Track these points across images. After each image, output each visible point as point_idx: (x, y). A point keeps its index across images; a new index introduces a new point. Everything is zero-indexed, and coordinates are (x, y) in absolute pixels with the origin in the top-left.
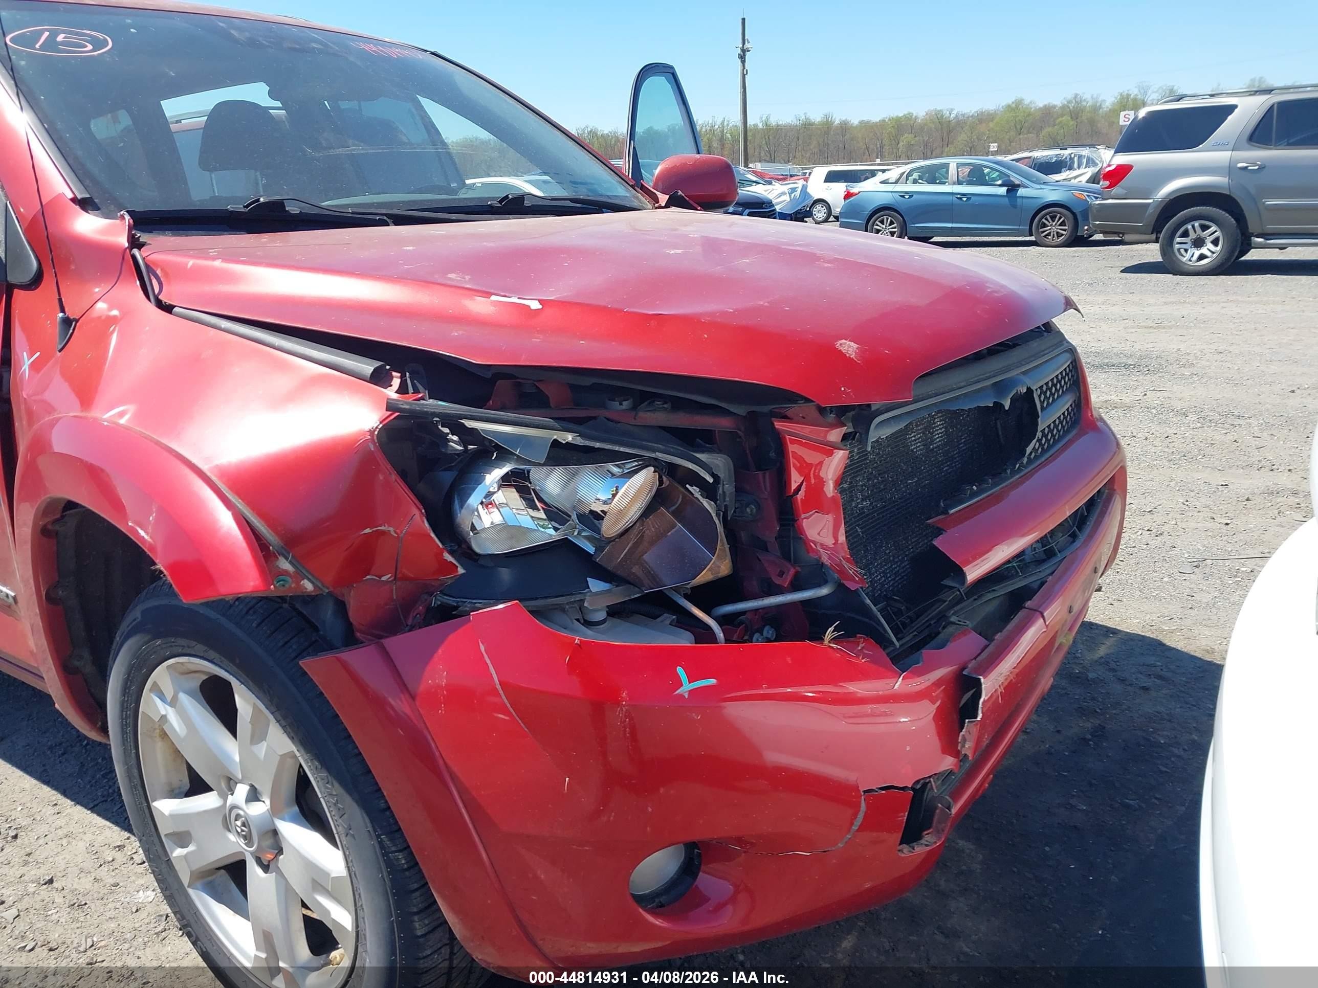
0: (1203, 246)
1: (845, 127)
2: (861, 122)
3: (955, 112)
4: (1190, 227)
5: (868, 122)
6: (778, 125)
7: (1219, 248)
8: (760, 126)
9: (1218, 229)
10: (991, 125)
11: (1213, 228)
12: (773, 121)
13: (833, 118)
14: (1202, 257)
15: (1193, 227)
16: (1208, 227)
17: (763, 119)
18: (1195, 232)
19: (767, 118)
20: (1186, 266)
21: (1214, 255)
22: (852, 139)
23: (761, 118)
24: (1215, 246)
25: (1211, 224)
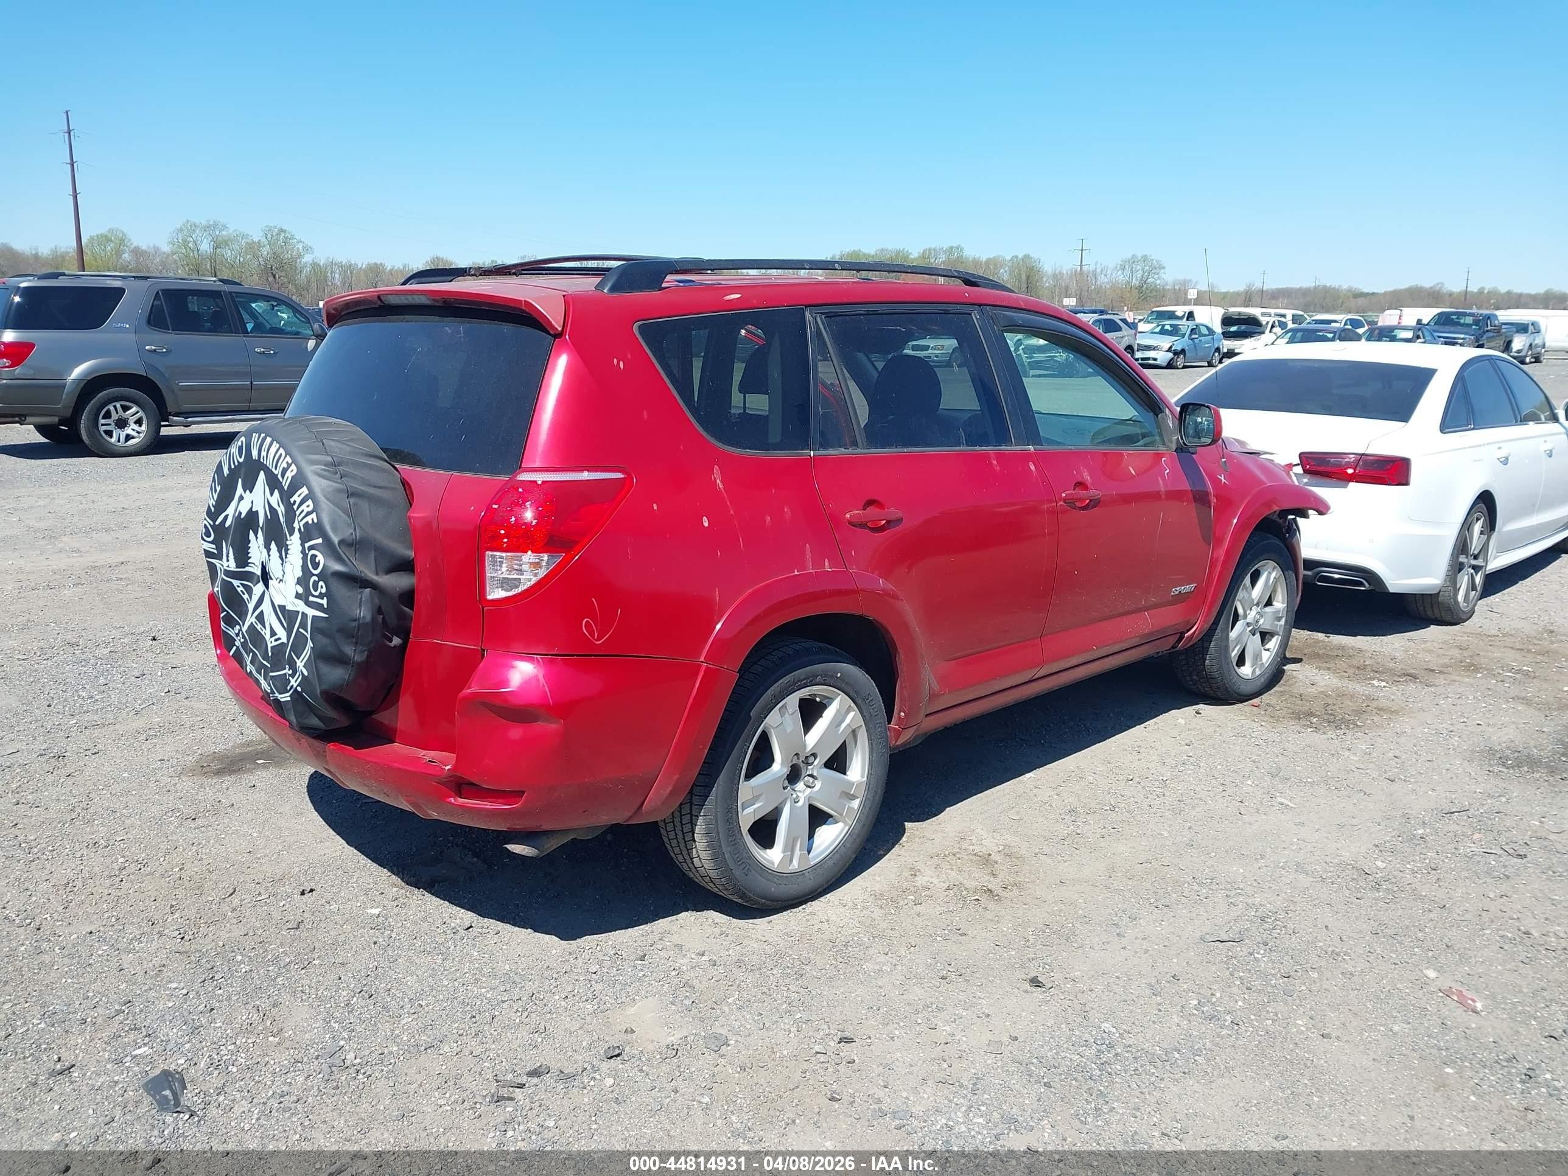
0: (126, 426)
4: (112, 408)
7: (144, 427)
9: (139, 409)
11: (134, 409)
14: (128, 437)
15: (115, 407)
16: (129, 408)
18: (117, 413)
20: (116, 448)
21: (141, 435)
24: (140, 426)
25: (131, 405)
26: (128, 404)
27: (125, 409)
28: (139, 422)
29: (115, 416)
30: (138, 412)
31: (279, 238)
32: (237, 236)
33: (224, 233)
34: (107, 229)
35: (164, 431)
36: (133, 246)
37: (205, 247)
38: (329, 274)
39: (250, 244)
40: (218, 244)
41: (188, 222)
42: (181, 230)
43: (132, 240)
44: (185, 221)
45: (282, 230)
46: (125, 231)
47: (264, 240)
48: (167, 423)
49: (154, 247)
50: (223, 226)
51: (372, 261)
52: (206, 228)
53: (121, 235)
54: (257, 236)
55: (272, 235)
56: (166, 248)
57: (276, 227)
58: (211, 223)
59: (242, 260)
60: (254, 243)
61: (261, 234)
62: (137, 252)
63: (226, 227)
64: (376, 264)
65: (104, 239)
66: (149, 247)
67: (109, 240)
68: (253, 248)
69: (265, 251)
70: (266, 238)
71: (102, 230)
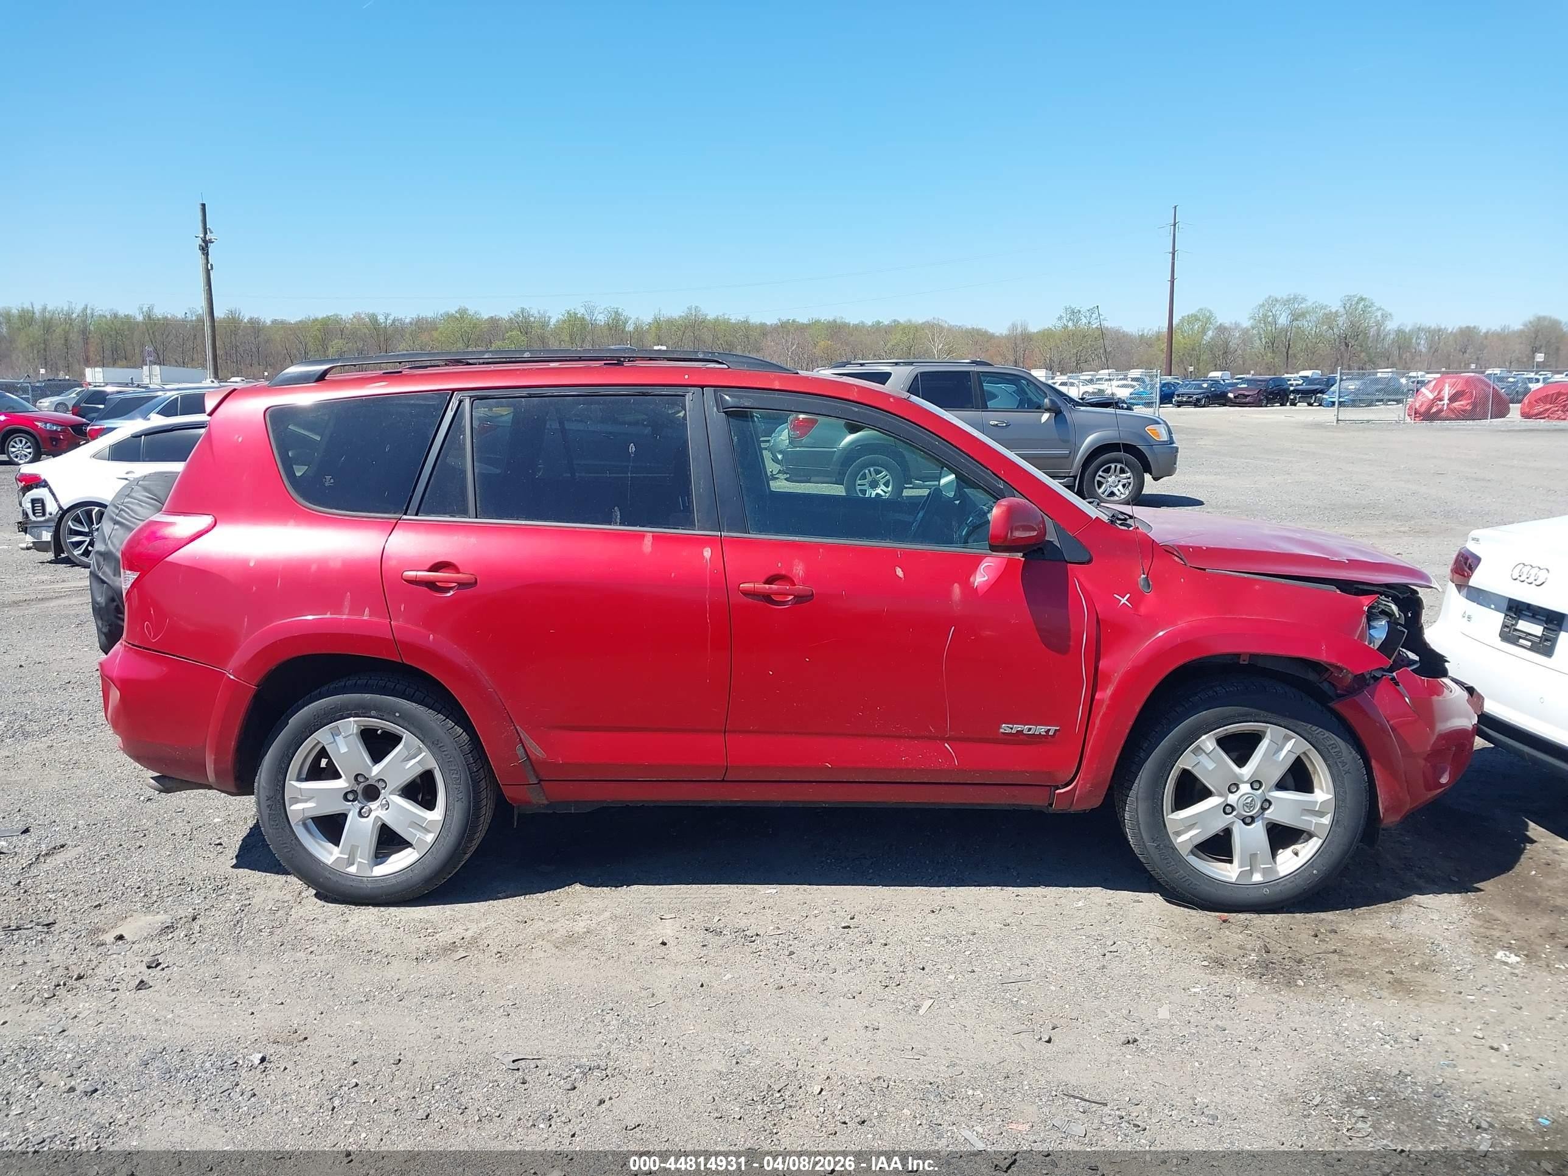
0: (877, 487)
1: (256, 327)
2: (274, 322)
3: (391, 317)
5: (282, 322)
6: (166, 318)
8: (140, 318)
9: (888, 473)
10: (435, 334)
11: (885, 473)
12: (159, 312)
13: (242, 314)
15: (869, 471)
16: (881, 472)
17: (144, 310)
18: (871, 475)
19: (150, 309)
21: (886, 495)
22: (267, 341)
23: (142, 309)
24: (888, 487)
25: (883, 469)
26: (880, 468)
27: (878, 472)
28: (886, 484)
29: (869, 478)
30: (886, 475)
31: (1358, 307)
32: (1316, 307)
33: (1303, 305)
34: (1197, 309)
35: (906, 493)
36: (1219, 324)
37: (1283, 320)
38: (1414, 339)
39: (1328, 315)
40: (1296, 316)
41: (1270, 297)
42: (1263, 305)
43: (1218, 318)
44: (1267, 297)
45: (1362, 299)
46: (1211, 309)
47: (1342, 310)
48: (911, 486)
49: (1235, 323)
50: (1302, 299)
51: (1464, 325)
52: (1287, 302)
53: (1208, 314)
54: (1335, 306)
55: (1351, 305)
56: (1246, 324)
57: (1354, 296)
58: (1292, 296)
59: (1317, 331)
60: (1331, 312)
61: (1340, 304)
62: (1221, 329)
63: (1306, 300)
64: (1468, 327)
65: (1193, 319)
66: (1231, 323)
67: (1198, 319)
68: (1330, 318)
69: (1341, 321)
70: (1345, 307)
71: (1193, 311)
